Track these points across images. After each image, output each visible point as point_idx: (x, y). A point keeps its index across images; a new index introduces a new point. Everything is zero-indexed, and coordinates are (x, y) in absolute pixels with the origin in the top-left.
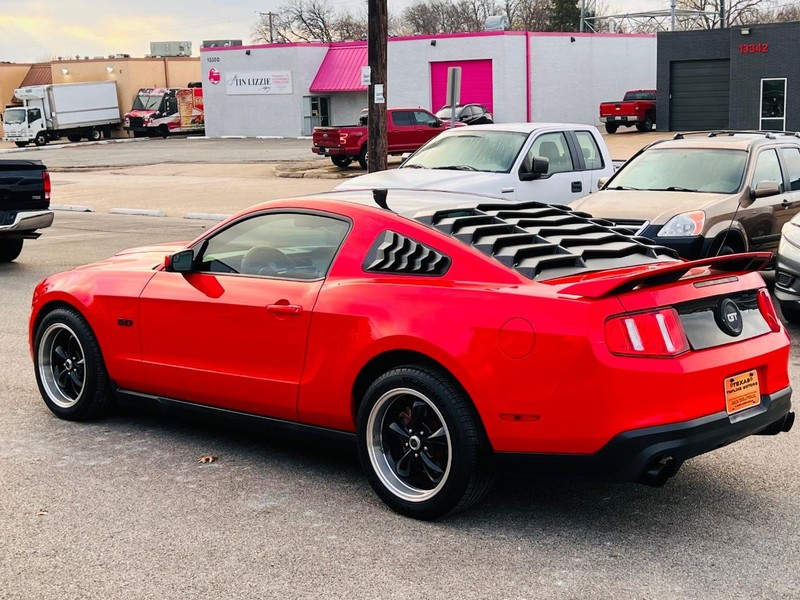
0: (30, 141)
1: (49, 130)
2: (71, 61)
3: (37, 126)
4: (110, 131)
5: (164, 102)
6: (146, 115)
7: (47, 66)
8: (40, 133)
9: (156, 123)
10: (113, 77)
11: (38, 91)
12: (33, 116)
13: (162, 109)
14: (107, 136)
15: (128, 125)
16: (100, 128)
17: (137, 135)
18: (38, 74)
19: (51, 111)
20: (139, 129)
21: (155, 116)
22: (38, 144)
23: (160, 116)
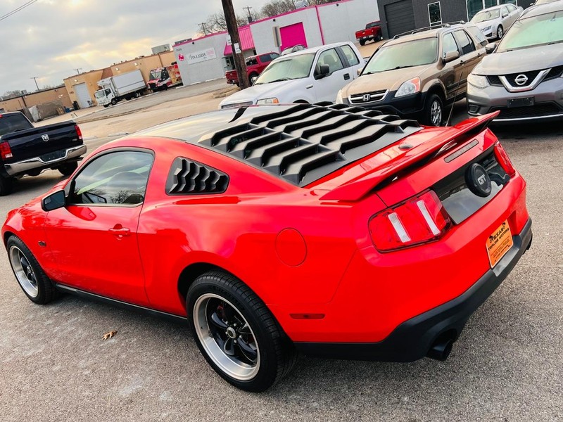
0: (109, 104)
1: (116, 97)
2: (120, 64)
3: (111, 97)
4: (142, 92)
5: (162, 74)
6: (156, 82)
7: (109, 69)
8: (113, 100)
9: (161, 84)
10: (138, 67)
11: (107, 81)
12: (108, 93)
13: (162, 78)
14: (142, 95)
15: (149, 88)
16: (138, 92)
17: (155, 91)
18: (106, 73)
19: (115, 88)
20: (155, 89)
21: (160, 81)
22: (113, 105)
23: (162, 81)
